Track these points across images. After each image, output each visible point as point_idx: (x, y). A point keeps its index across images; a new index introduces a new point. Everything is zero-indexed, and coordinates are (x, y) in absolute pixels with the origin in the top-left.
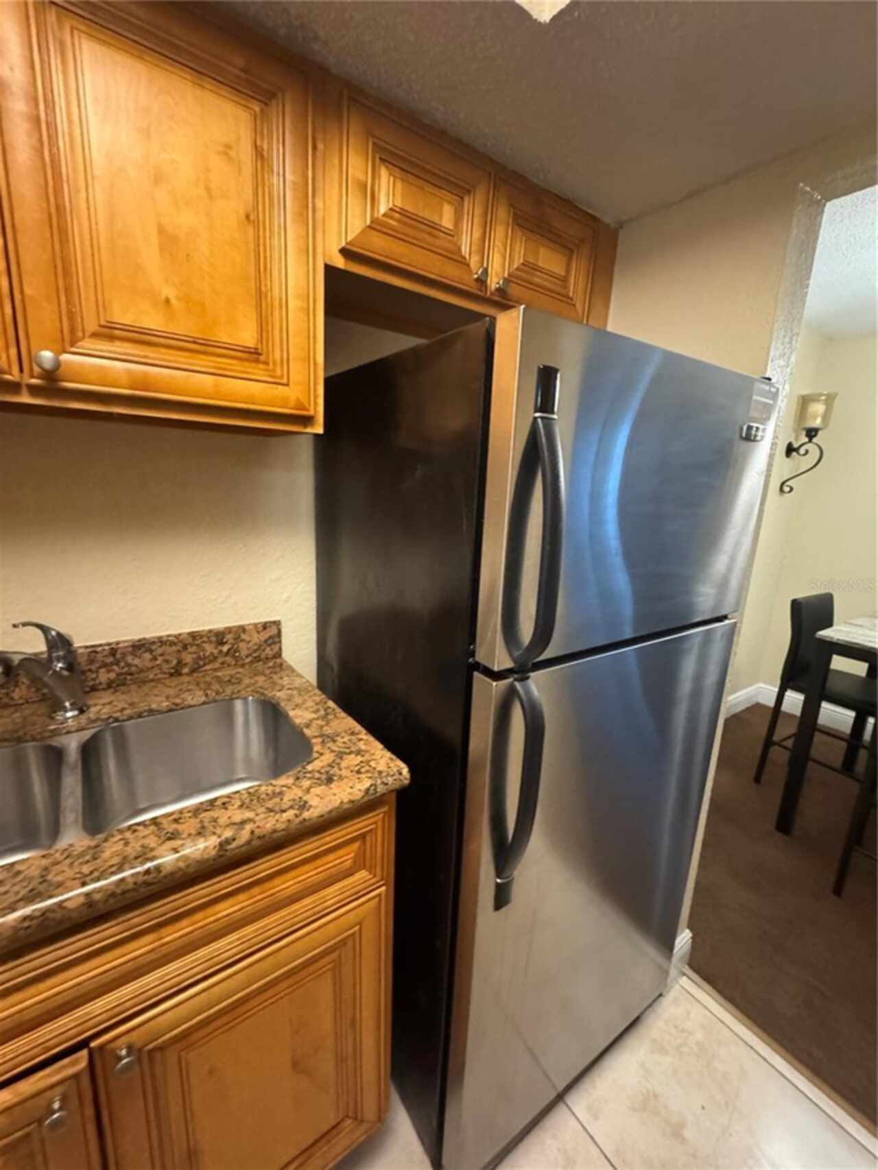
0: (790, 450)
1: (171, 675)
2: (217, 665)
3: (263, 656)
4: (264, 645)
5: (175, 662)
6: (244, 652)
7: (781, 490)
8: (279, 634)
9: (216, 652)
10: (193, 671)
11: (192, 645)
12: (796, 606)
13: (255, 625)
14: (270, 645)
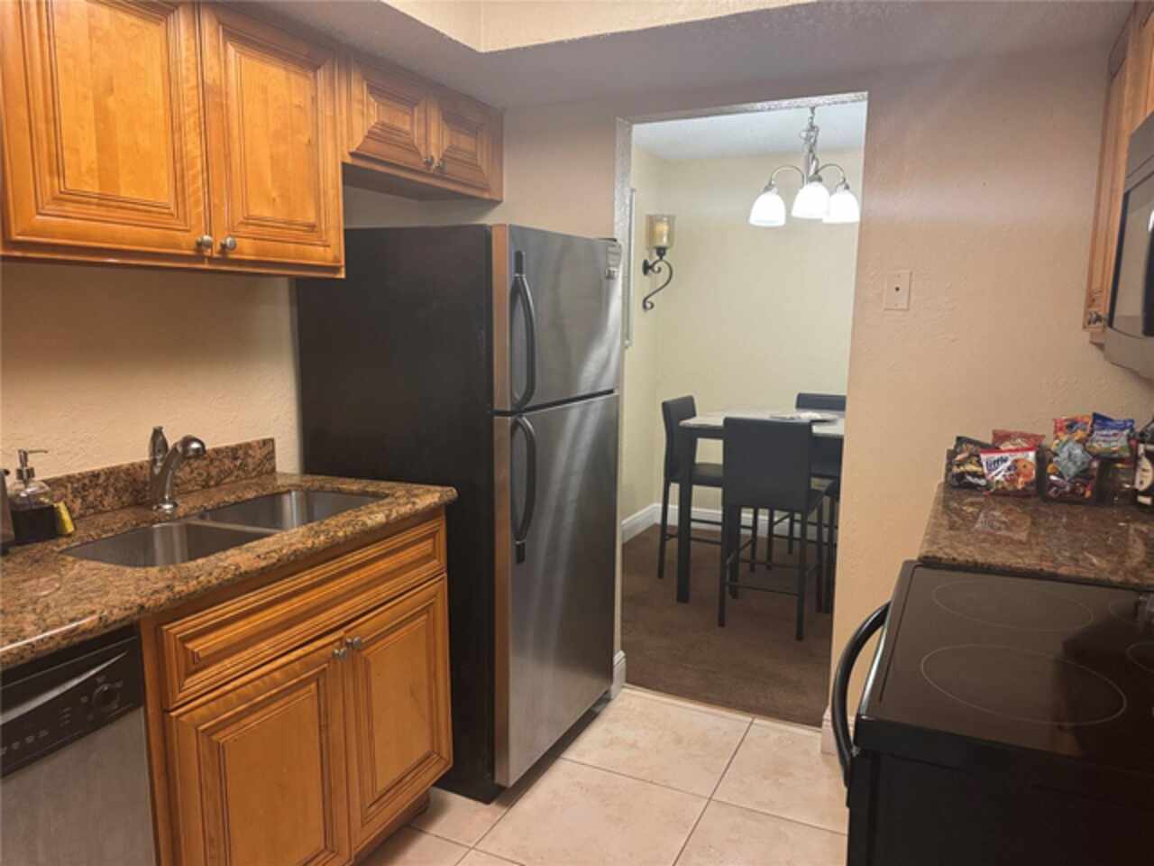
0: (647, 268)
1: (203, 487)
2: (233, 478)
3: (264, 471)
4: (265, 461)
5: (205, 474)
6: (251, 467)
7: (645, 307)
8: (273, 451)
9: (232, 466)
10: (217, 484)
11: (216, 459)
12: (666, 407)
13: (258, 442)
14: (268, 460)
